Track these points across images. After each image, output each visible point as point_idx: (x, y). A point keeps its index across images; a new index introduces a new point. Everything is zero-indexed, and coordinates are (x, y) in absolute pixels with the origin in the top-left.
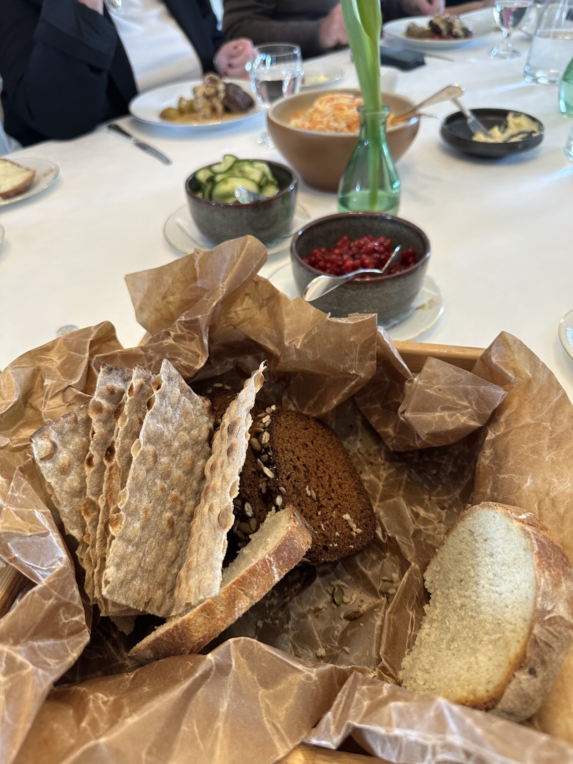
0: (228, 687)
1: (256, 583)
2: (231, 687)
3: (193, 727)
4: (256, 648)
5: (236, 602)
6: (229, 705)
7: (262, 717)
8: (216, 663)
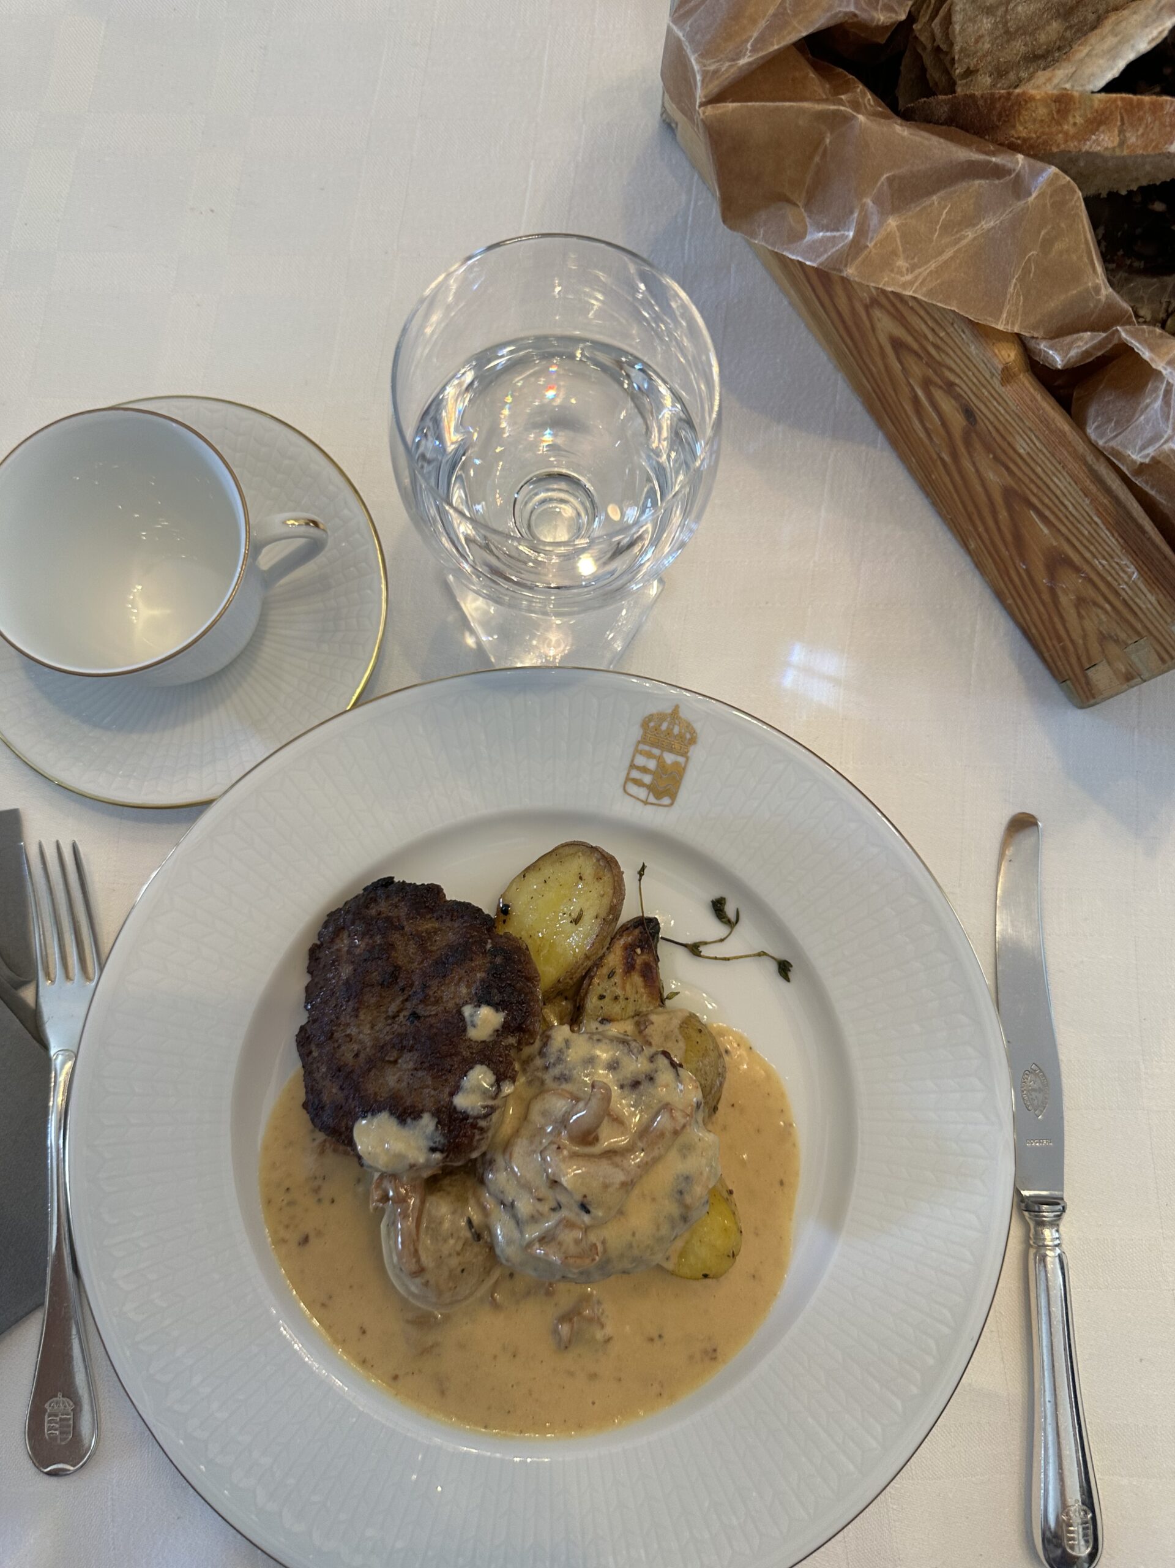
0: (1007, 212)
1: (1147, 127)
2: (1010, 215)
3: (944, 208)
4: (1073, 203)
5: (1102, 128)
6: (993, 228)
7: (1014, 277)
8: (1019, 171)
